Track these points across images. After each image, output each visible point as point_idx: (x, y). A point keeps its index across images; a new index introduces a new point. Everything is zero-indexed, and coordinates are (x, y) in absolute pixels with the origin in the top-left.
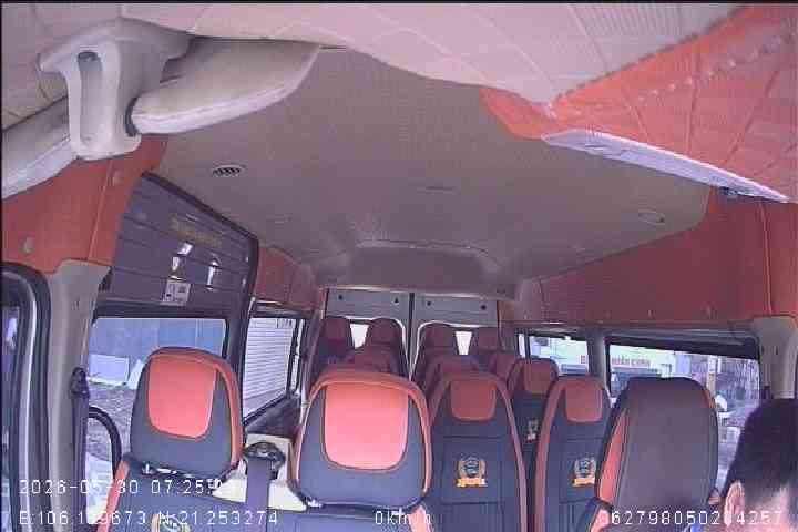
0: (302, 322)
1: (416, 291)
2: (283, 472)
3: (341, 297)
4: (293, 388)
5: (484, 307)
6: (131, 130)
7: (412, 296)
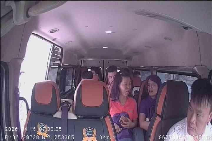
0: (75, 69)
1: (105, 59)
2: (71, 109)
3: (85, 62)
4: (73, 87)
5: (123, 63)
6: (28, 16)
7: (104, 60)
